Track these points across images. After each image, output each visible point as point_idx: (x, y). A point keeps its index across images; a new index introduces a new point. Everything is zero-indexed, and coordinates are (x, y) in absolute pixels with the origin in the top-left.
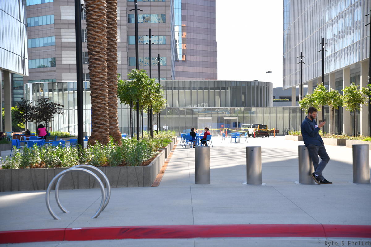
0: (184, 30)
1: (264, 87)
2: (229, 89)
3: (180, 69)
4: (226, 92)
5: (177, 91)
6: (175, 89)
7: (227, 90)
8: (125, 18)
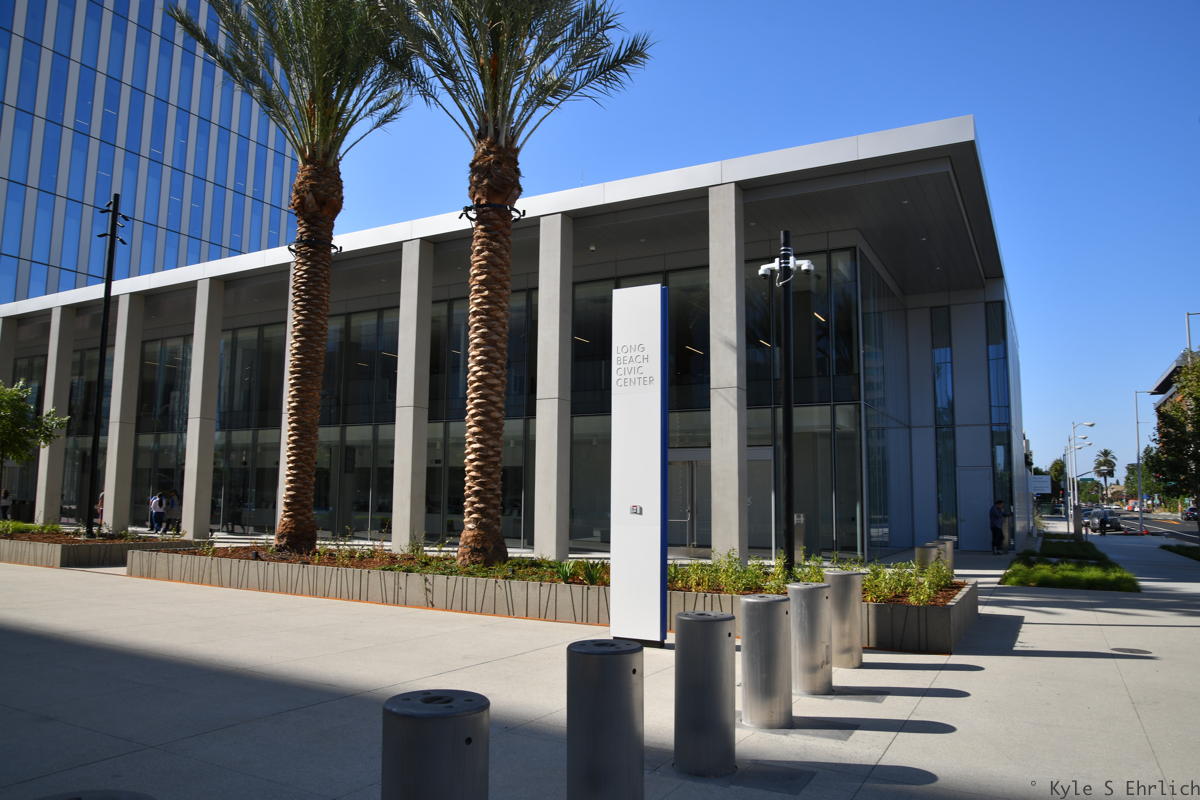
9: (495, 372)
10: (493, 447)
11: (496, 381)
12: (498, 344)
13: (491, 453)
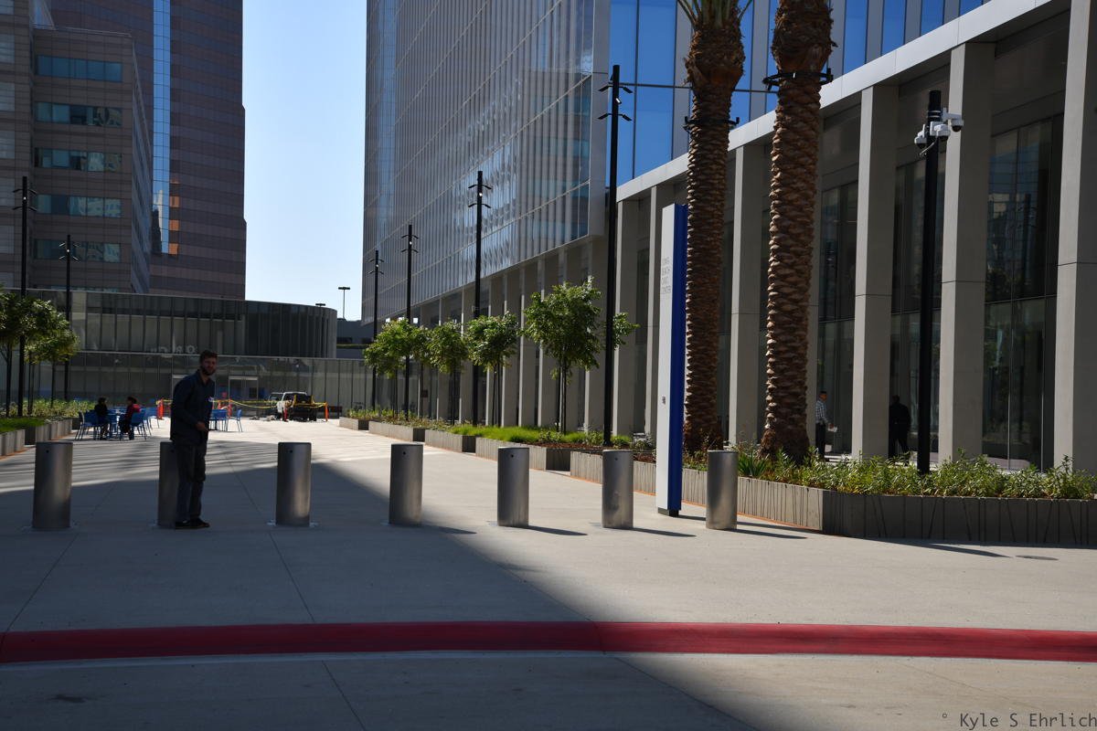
0: (174, 191)
1: (317, 318)
2: (244, 317)
3: (164, 271)
4: (235, 323)
5: (127, 317)
6: (124, 311)
7: (239, 319)
8: (28, 156)
9: (786, 261)
10: (786, 342)
11: (788, 271)
12: (791, 230)
13: (782, 349)
